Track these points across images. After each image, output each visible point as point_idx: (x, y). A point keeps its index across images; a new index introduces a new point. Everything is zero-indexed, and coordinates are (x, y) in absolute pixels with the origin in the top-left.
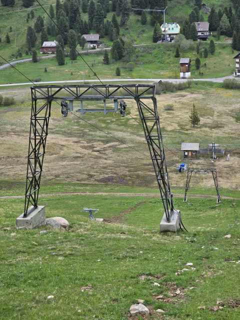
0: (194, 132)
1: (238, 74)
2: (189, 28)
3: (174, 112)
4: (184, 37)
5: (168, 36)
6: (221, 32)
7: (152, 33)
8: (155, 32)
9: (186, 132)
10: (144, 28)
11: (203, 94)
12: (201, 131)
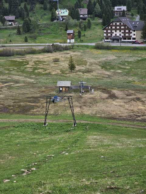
0: (71, 75)
1: (105, 40)
2: (75, 12)
3: (59, 63)
4: (71, 17)
5: (61, 17)
6: (95, 15)
7: (50, 16)
8: (52, 15)
9: (65, 75)
10: (45, 12)
11: (81, 52)
12: (76, 74)
